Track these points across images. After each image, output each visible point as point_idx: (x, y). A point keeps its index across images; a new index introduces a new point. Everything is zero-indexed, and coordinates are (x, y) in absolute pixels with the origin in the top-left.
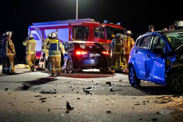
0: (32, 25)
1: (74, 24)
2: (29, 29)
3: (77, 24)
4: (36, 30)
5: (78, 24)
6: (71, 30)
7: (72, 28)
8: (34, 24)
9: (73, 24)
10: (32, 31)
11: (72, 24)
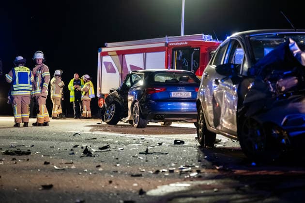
0: (105, 47)
1: (175, 44)
2: (99, 54)
3: (178, 44)
4: (111, 56)
5: (180, 44)
6: (169, 55)
7: (170, 50)
8: (109, 44)
9: (172, 44)
10: (104, 57)
11: (170, 44)
